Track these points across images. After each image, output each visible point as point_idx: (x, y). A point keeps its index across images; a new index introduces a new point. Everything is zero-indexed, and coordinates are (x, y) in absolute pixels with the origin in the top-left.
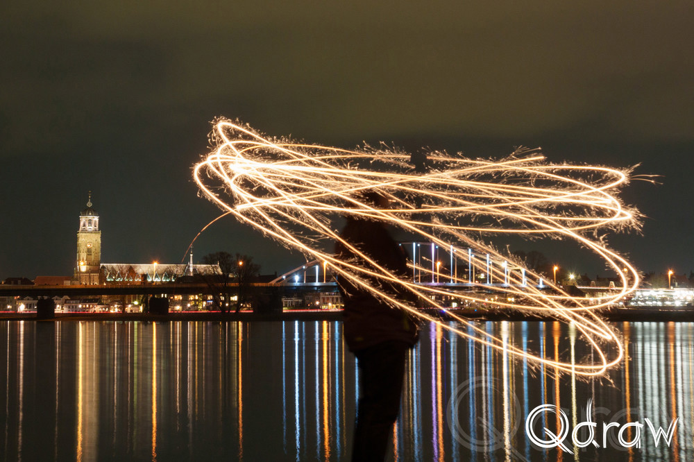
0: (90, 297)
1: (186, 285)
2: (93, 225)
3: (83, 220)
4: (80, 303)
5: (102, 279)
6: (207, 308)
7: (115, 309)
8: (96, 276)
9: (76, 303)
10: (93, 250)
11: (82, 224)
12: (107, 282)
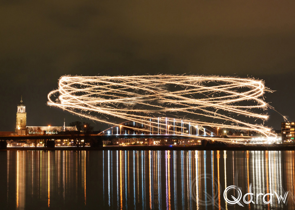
0: (22, 140)
1: (62, 135)
2: (23, 110)
3: (19, 108)
4: (17, 143)
5: (27, 133)
6: (71, 145)
7: (32, 146)
8: (24, 131)
10: (23, 121)
11: (18, 110)
12: (29, 134)
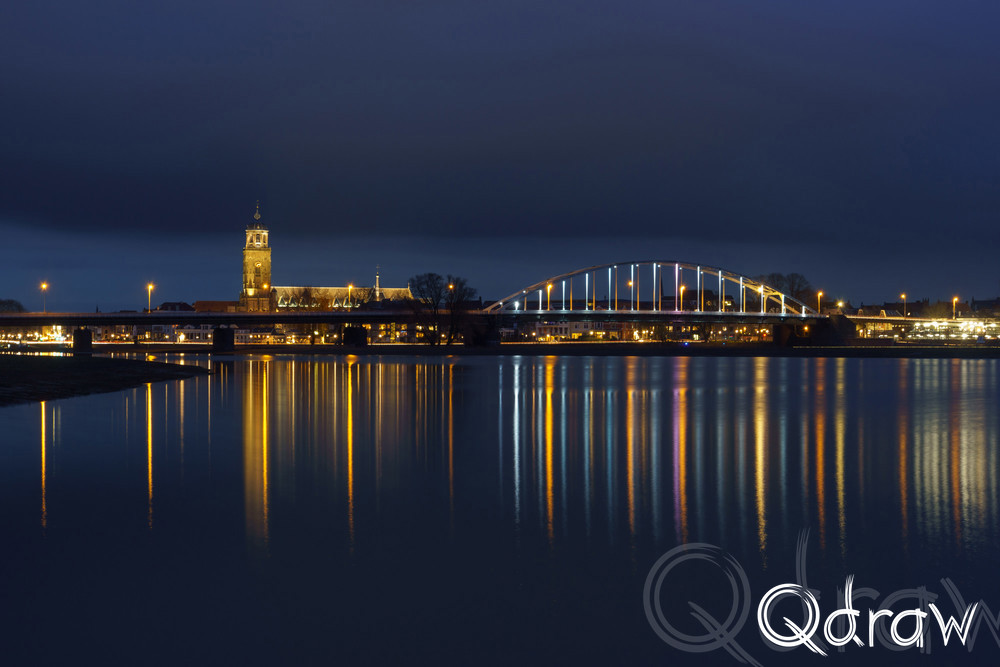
0: (262, 326)
2: (262, 241)
3: (250, 235)
4: (250, 333)
5: (273, 303)
6: (402, 339)
7: (292, 340)
8: (265, 301)
9: (246, 332)
10: (262, 270)
11: (248, 239)
12: (279, 308)
